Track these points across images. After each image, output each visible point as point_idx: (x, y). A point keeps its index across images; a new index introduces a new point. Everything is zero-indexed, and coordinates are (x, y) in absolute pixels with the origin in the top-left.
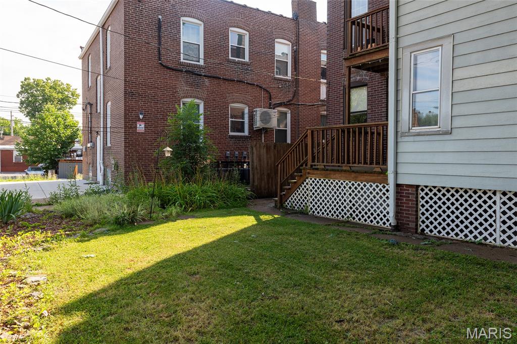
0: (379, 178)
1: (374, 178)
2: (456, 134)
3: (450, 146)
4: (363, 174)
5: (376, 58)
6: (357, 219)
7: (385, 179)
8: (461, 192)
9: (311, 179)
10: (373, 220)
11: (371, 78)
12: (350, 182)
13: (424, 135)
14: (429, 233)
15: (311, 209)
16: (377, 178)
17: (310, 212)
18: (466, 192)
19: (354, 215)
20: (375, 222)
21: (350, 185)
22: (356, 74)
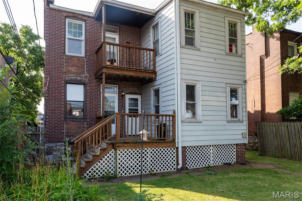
0: (171, 144)
1: (168, 145)
2: (204, 123)
3: (201, 128)
4: (161, 143)
5: (126, 74)
6: (155, 171)
7: (174, 145)
8: (199, 147)
9: (119, 151)
10: (165, 169)
11: (90, 81)
12: (151, 149)
13: (192, 123)
14: (189, 168)
15: (119, 172)
16: (169, 145)
17: (118, 175)
18: (201, 147)
19: (153, 169)
20: (166, 169)
21: (151, 151)
22: (76, 75)
